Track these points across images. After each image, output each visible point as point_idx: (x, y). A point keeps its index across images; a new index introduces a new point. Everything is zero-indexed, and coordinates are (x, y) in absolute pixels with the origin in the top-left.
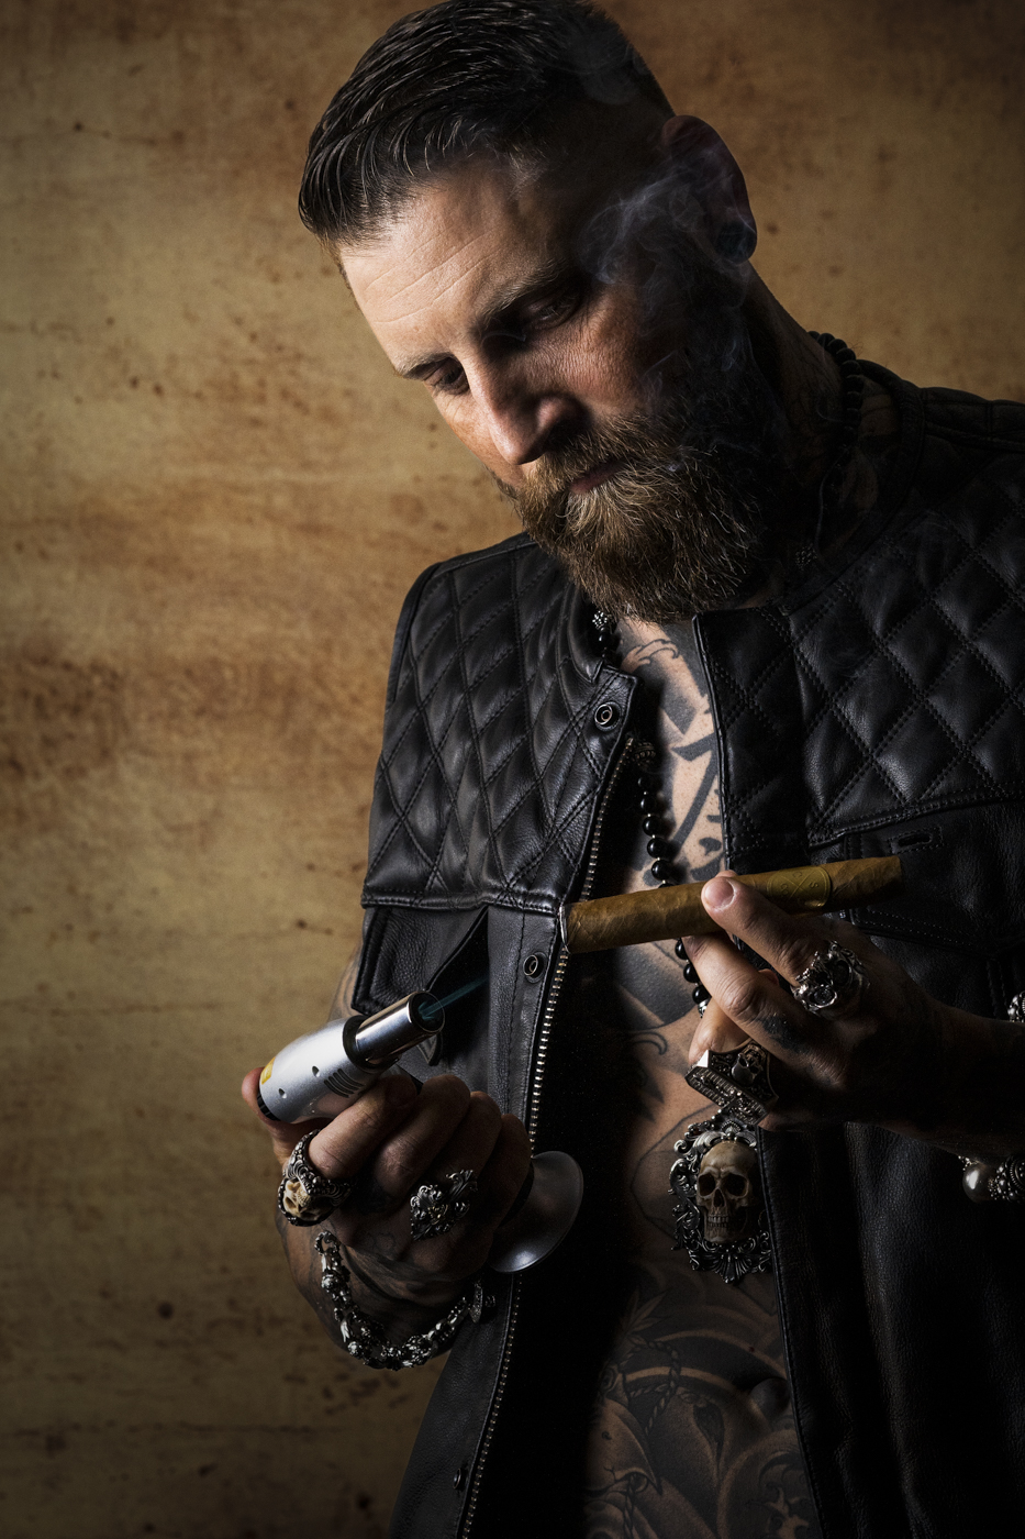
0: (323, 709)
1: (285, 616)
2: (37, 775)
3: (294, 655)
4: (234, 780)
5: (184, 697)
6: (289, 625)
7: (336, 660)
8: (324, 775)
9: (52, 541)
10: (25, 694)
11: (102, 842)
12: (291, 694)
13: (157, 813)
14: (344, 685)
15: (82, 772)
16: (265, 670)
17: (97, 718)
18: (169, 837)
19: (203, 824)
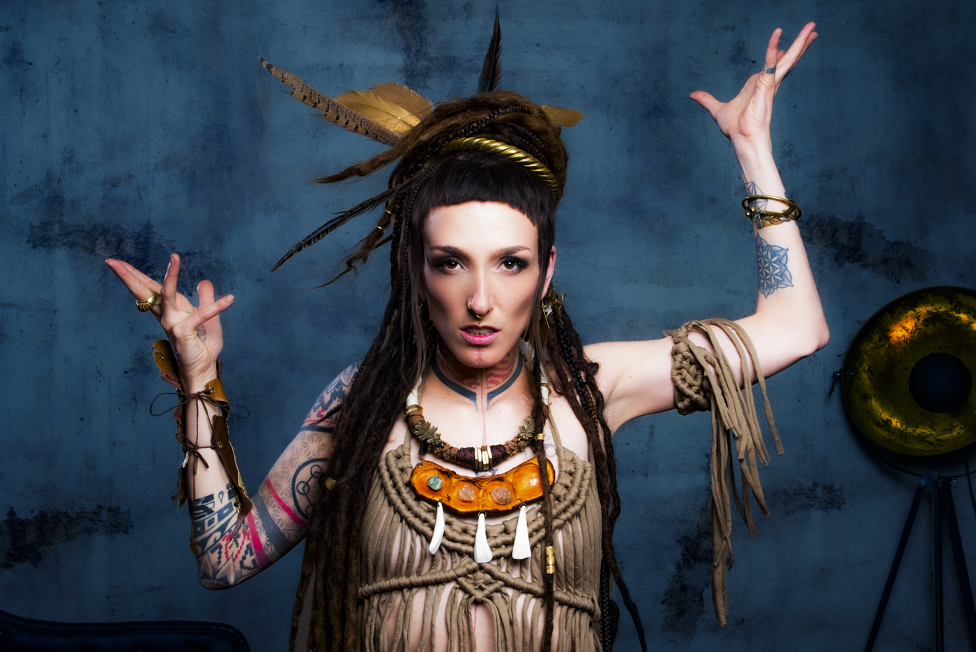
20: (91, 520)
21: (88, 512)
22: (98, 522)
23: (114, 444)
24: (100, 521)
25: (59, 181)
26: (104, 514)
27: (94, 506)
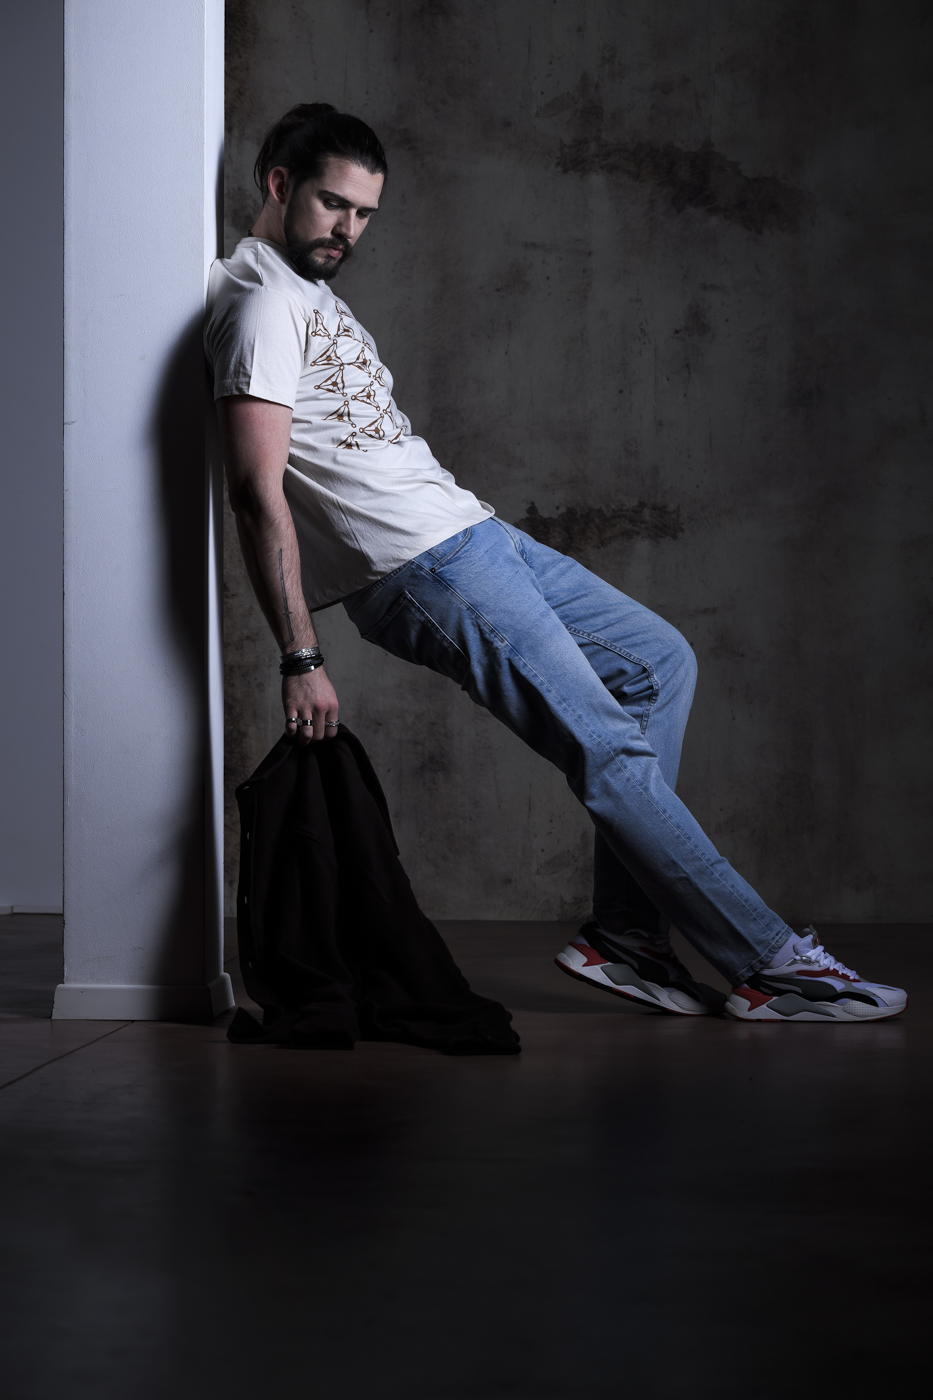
20: (631, 521)
21: (627, 510)
22: (638, 523)
23: (660, 423)
24: (642, 522)
25: (597, 86)
26: (647, 513)
27: (635, 502)
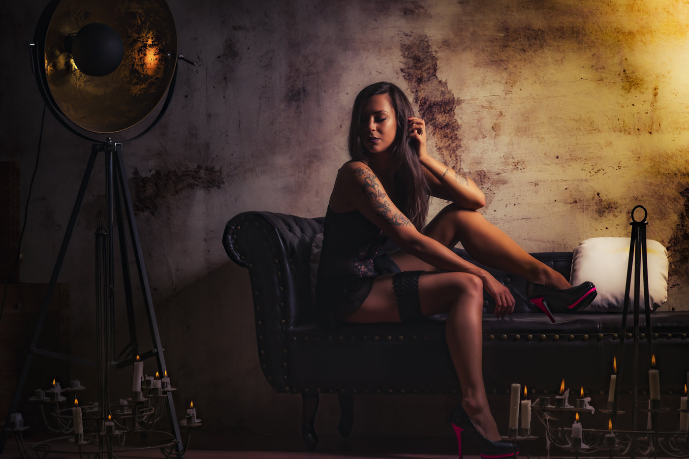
0: (584, 35)
1: (576, 17)
2: (528, 52)
3: (578, 25)
4: (567, 50)
5: (556, 34)
6: (577, 19)
7: (587, 25)
8: (585, 48)
9: (529, 5)
10: (525, 36)
11: (541, 64)
12: (578, 32)
13: (552, 58)
14: (588, 30)
15: (537, 51)
16: (573, 28)
17: (539, 40)
18: (555, 63)
19: (561, 59)
20: (193, 178)
21: (191, 171)
22: (198, 179)
23: (210, 116)
24: (200, 178)
26: (202, 172)
27: (195, 166)
